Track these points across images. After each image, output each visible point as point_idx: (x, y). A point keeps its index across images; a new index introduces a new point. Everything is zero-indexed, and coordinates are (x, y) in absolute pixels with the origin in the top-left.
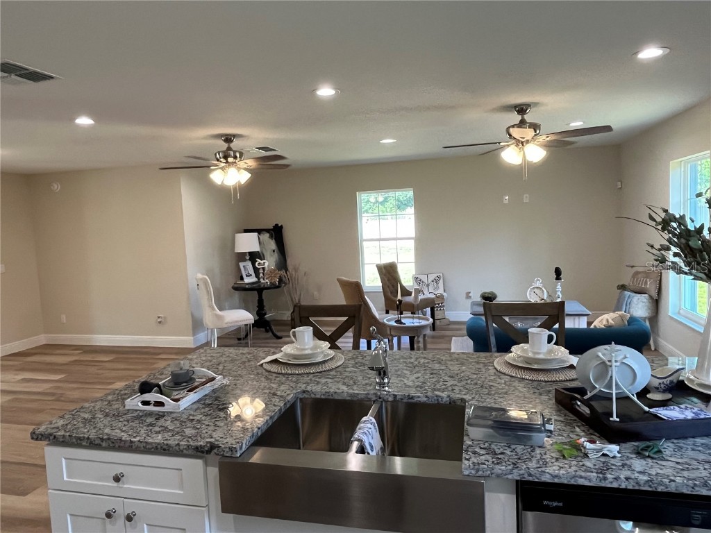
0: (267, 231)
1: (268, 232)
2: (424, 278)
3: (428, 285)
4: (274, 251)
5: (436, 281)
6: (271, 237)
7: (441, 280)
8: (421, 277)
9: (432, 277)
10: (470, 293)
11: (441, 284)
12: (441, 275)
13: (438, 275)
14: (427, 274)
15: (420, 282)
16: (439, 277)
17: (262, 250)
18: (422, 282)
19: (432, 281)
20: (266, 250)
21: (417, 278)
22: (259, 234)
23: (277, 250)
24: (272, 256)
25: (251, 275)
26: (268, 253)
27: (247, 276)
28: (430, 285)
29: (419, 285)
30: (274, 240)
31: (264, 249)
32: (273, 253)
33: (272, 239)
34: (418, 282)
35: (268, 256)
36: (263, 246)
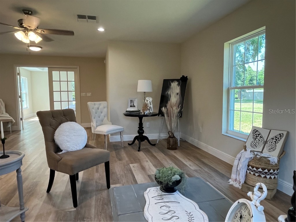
0: (177, 80)
1: (178, 82)
2: (264, 133)
3: (266, 143)
4: (177, 94)
6: (179, 85)
8: (262, 131)
9: (273, 134)
11: (279, 145)
12: (285, 133)
13: (281, 132)
14: (271, 129)
15: (257, 136)
16: (281, 135)
17: (171, 93)
18: (261, 137)
19: (272, 139)
20: (173, 93)
21: (257, 131)
22: (172, 82)
23: (179, 94)
24: (175, 97)
25: (135, 106)
26: (174, 95)
27: (131, 106)
28: (268, 143)
29: (255, 139)
30: (180, 87)
31: (172, 92)
32: (176, 95)
33: (179, 86)
34: (255, 136)
35: (173, 97)
36: (172, 90)
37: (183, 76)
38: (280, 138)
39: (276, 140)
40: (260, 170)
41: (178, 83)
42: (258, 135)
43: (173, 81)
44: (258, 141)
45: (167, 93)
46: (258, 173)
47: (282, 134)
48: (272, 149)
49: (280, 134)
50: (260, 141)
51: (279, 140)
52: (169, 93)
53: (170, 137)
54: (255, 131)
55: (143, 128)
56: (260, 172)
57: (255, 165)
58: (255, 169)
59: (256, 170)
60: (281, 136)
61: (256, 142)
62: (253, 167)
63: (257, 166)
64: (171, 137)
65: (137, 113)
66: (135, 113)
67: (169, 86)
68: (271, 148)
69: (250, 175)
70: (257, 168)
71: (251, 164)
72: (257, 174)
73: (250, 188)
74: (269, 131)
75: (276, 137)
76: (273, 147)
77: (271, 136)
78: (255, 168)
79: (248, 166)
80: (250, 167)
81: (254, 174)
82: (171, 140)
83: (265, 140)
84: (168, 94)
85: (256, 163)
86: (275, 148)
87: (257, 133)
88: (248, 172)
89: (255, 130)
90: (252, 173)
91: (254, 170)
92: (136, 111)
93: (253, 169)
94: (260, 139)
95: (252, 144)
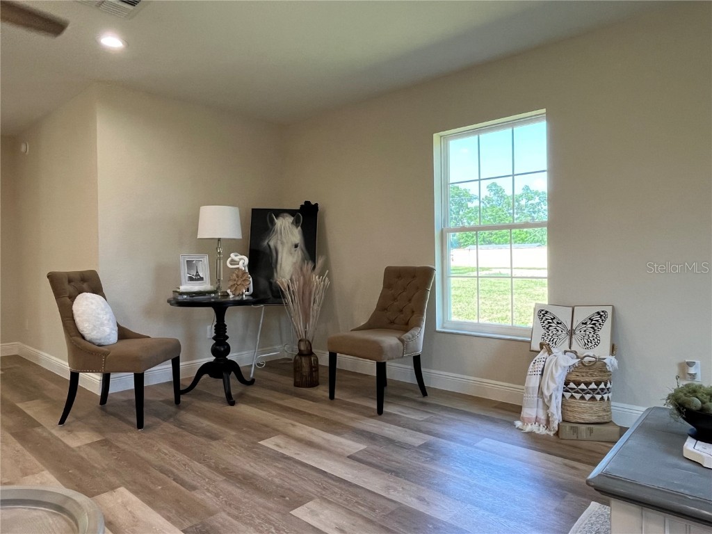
0: (292, 212)
1: (293, 216)
2: (563, 315)
3: (571, 333)
4: (296, 246)
5: (595, 322)
6: (296, 223)
7: (608, 323)
8: (556, 311)
9: (582, 314)
10: (690, 364)
11: (605, 332)
12: (609, 310)
13: (599, 309)
14: (573, 305)
15: (551, 323)
16: (602, 314)
17: (277, 243)
18: (558, 323)
19: (583, 323)
20: (282, 243)
21: (547, 312)
22: (277, 217)
23: (301, 245)
24: (291, 254)
25: (202, 279)
26: (286, 250)
27: (191, 279)
28: (578, 332)
29: (547, 328)
30: (299, 228)
31: (279, 242)
32: (293, 249)
33: (297, 227)
34: (546, 322)
35: (285, 255)
36: (279, 236)
37: (307, 203)
38: (600, 321)
39: (594, 324)
40: (593, 386)
41: (292, 218)
42: (551, 321)
43: (279, 213)
44: (554, 332)
45: (266, 243)
46: (589, 394)
47: (603, 312)
48: (591, 342)
49: (598, 313)
50: (560, 332)
51: (600, 324)
52: (272, 244)
53: (301, 354)
54: (543, 312)
55: (227, 337)
56: (594, 390)
57: (582, 379)
58: (583, 386)
59: (585, 387)
60: (602, 316)
61: (551, 335)
62: (578, 384)
63: (587, 379)
64: (305, 353)
65: (213, 298)
66: (207, 297)
67: (269, 225)
68: (588, 342)
69: (573, 400)
70: (587, 384)
71: (573, 377)
72: (588, 397)
73: (577, 427)
74: (571, 309)
75: (592, 320)
76: (592, 339)
77: (579, 318)
78: (583, 384)
79: (567, 383)
80: (572, 385)
81: (582, 398)
82: (304, 361)
83: (569, 328)
84: (269, 246)
85: (584, 374)
86: (596, 340)
87: (548, 316)
88: (568, 395)
89: (543, 310)
90: (578, 396)
91: (581, 389)
92: (210, 292)
93: (579, 387)
94: (558, 328)
95: (545, 338)
